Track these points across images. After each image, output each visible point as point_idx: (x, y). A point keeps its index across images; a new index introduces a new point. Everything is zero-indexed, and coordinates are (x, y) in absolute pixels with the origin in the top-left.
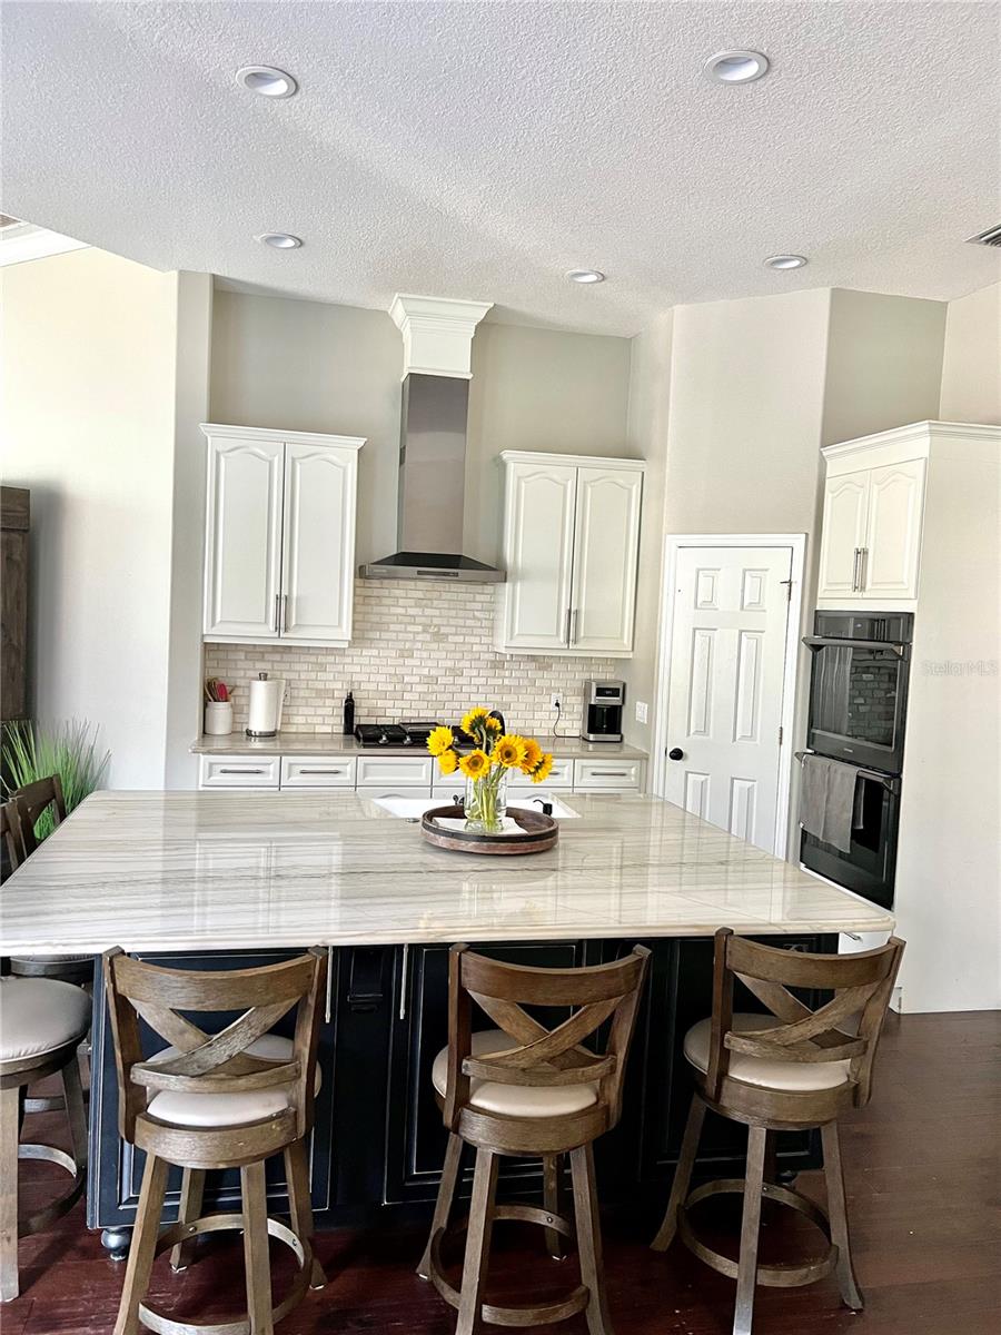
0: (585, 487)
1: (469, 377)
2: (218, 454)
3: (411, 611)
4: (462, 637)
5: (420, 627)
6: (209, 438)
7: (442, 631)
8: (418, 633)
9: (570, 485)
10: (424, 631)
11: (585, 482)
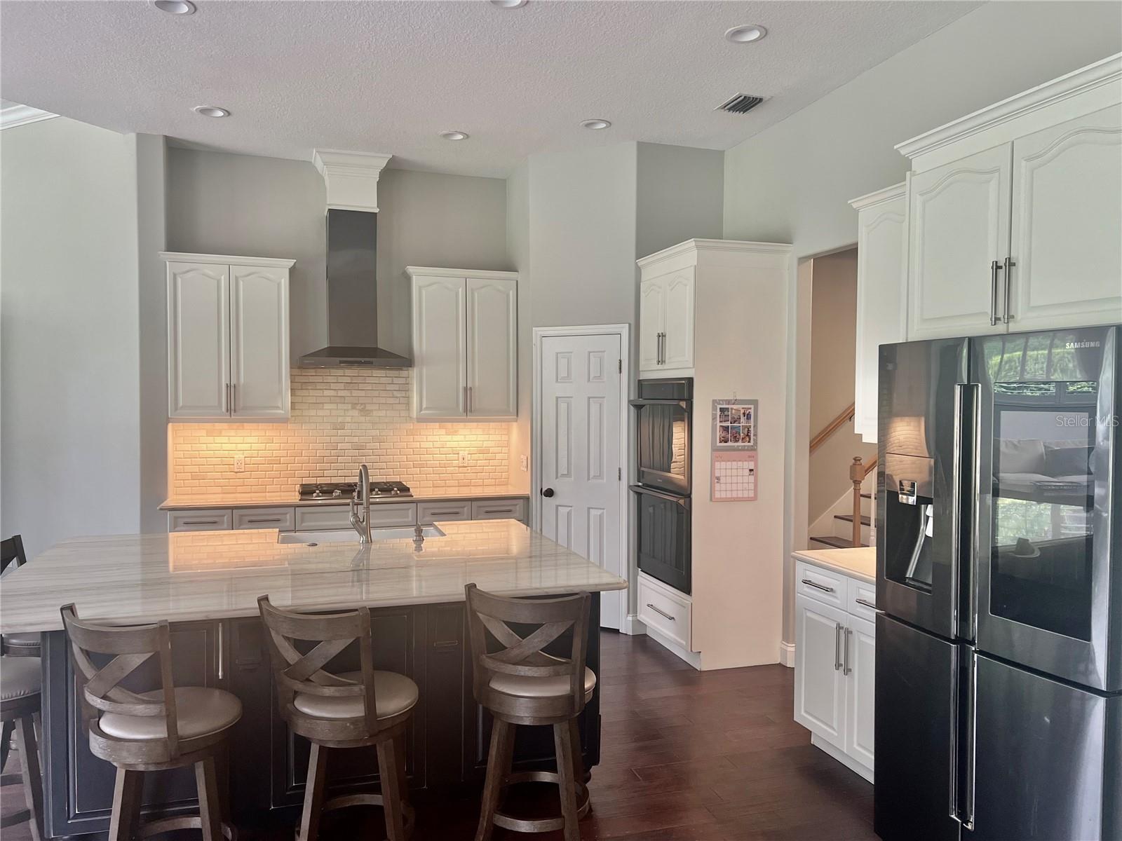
0: (473, 294)
1: (377, 211)
2: (175, 275)
3: (341, 393)
4: (384, 412)
5: (350, 405)
6: (168, 263)
7: (367, 408)
8: (348, 410)
9: (461, 291)
10: (353, 408)
11: (472, 289)
